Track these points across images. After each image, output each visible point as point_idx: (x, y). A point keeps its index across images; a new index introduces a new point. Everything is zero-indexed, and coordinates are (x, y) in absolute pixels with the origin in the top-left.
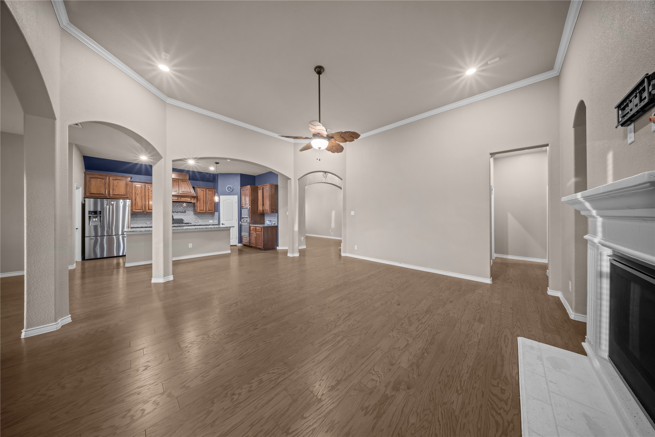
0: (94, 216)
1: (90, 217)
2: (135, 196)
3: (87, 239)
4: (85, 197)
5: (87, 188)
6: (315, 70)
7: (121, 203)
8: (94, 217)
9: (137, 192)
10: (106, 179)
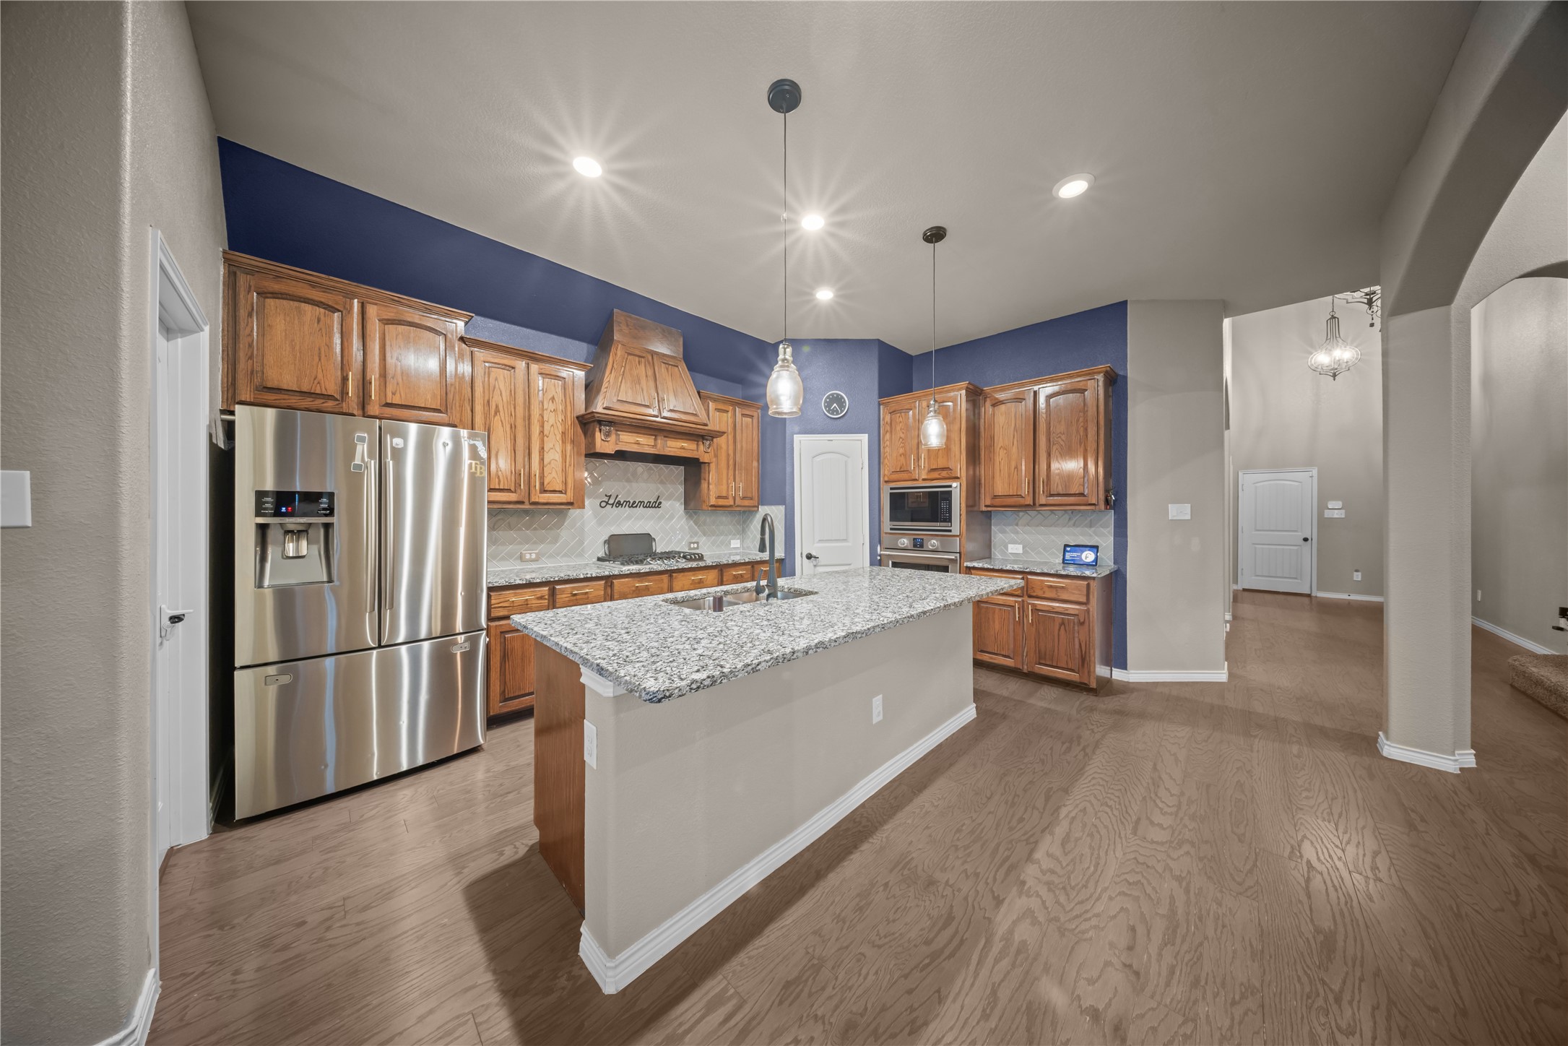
0: (291, 527)
1: (262, 529)
2: (485, 418)
3: (243, 683)
4: (231, 397)
5: (242, 355)
7: (445, 445)
8: (287, 532)
9: (496, 399)
10: (350, 311)
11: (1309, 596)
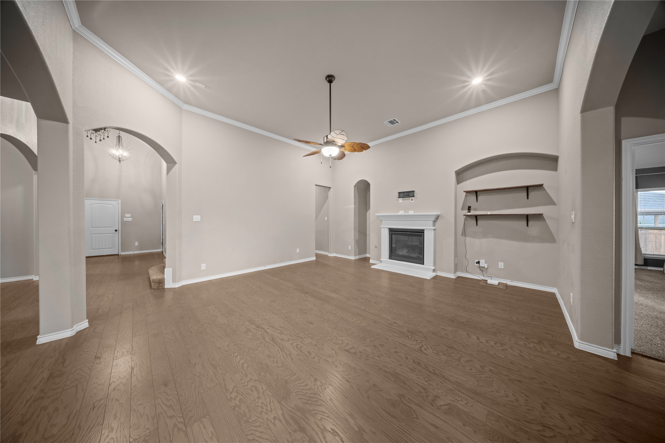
6: (326, 79)
11: (118, 255)
